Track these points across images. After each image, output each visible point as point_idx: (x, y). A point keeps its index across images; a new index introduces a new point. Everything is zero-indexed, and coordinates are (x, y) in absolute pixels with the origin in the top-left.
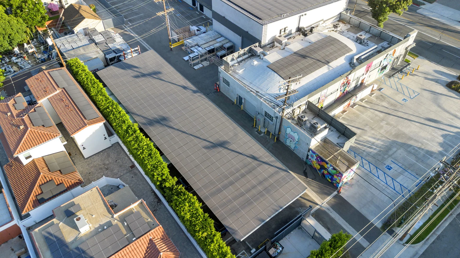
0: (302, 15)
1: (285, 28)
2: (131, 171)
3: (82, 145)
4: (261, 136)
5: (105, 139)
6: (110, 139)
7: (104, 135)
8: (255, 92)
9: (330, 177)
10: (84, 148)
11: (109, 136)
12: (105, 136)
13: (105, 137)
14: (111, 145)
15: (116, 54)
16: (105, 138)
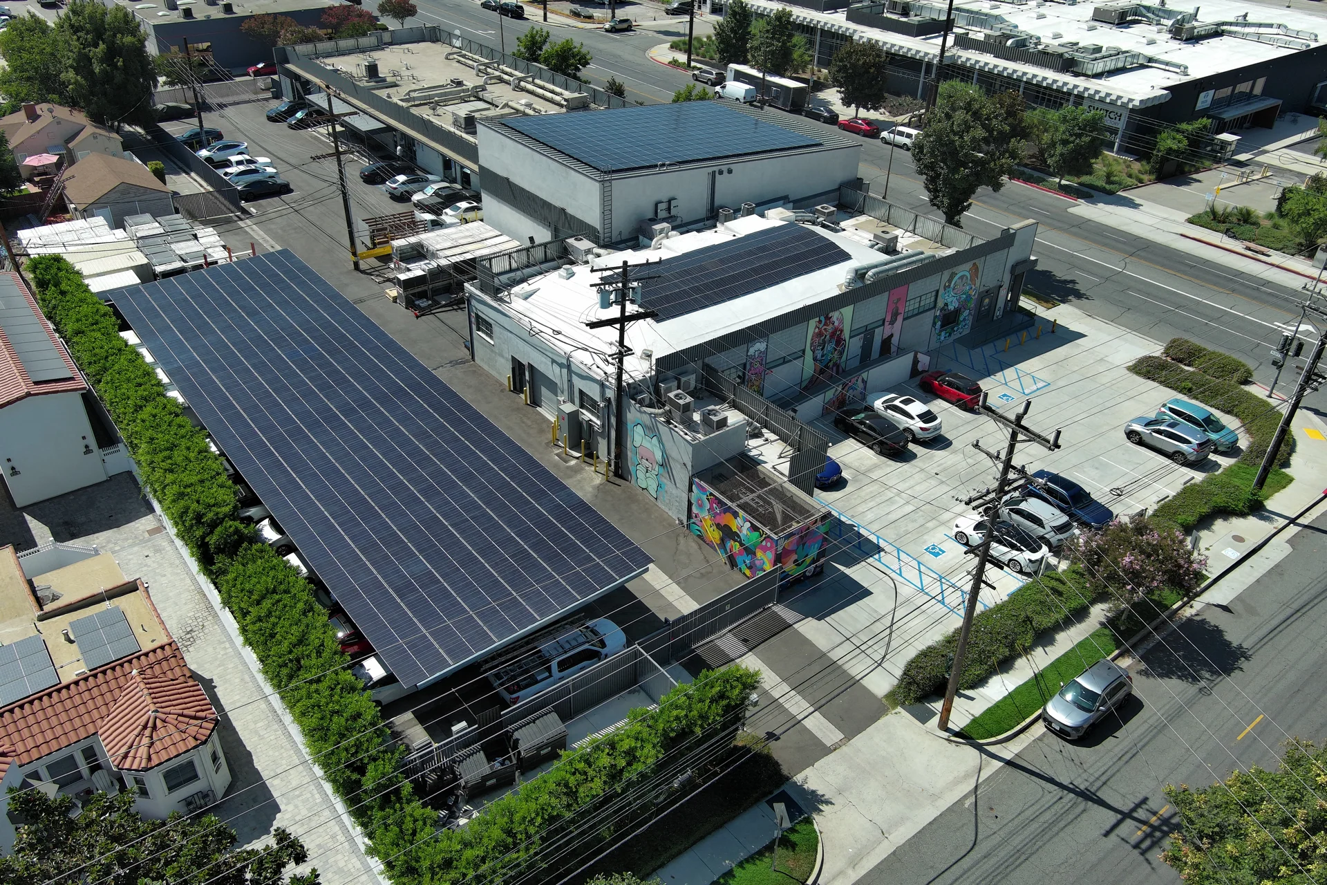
0: (721, 172)
1: (669, 202)
2: (149, 540)
3: (9, 460)
4: (569, 468)
5: (85, 453)
6: (105, 458)
7: (84, 438)
8: (550, 332)
9: (748, 562)
10: (14, 472)
11: (101, 446)
12: (85, 442)
13: (87, 447)
14: (104, 478)
15: (185, 261)
16: (88, 450)
